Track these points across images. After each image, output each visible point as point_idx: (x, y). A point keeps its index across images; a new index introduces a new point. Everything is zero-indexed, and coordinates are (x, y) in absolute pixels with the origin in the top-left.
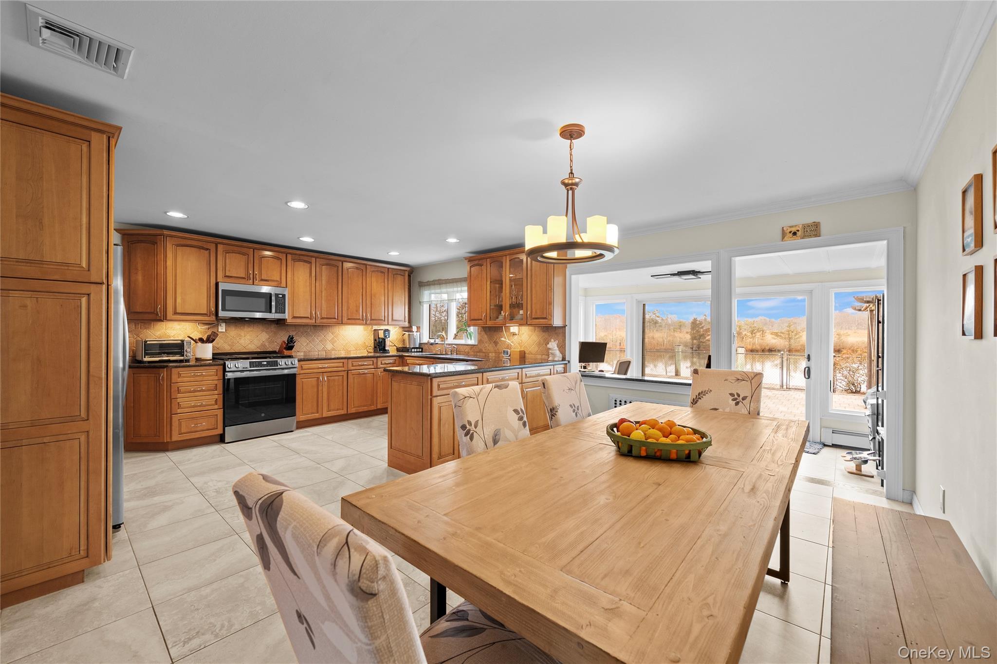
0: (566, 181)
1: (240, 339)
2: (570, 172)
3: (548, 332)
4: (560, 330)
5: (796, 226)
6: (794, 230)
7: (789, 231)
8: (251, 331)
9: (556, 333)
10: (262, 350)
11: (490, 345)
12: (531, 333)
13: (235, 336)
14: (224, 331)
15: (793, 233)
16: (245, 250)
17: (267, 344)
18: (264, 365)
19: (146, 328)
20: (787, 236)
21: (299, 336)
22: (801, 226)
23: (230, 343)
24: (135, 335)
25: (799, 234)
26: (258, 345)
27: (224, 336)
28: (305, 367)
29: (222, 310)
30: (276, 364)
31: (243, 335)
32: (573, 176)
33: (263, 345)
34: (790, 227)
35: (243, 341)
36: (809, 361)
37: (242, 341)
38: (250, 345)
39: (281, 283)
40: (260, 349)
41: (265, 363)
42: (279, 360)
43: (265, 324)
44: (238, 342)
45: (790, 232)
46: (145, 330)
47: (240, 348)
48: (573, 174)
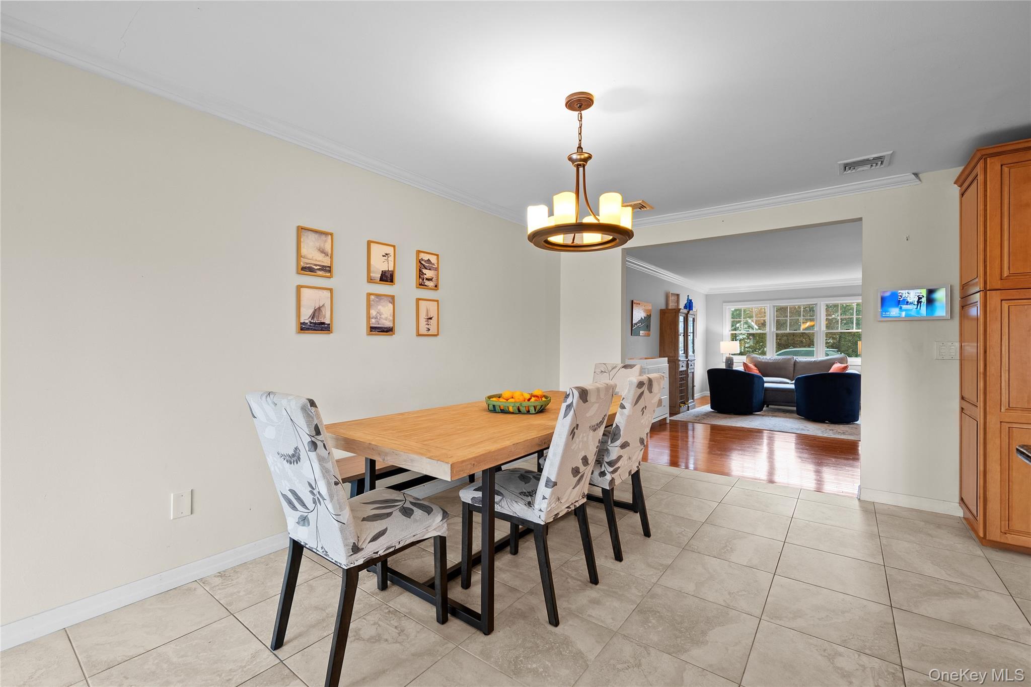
0: (574, 157)
2: (578, 146)
32: (582, 151)
48: (582, 148)
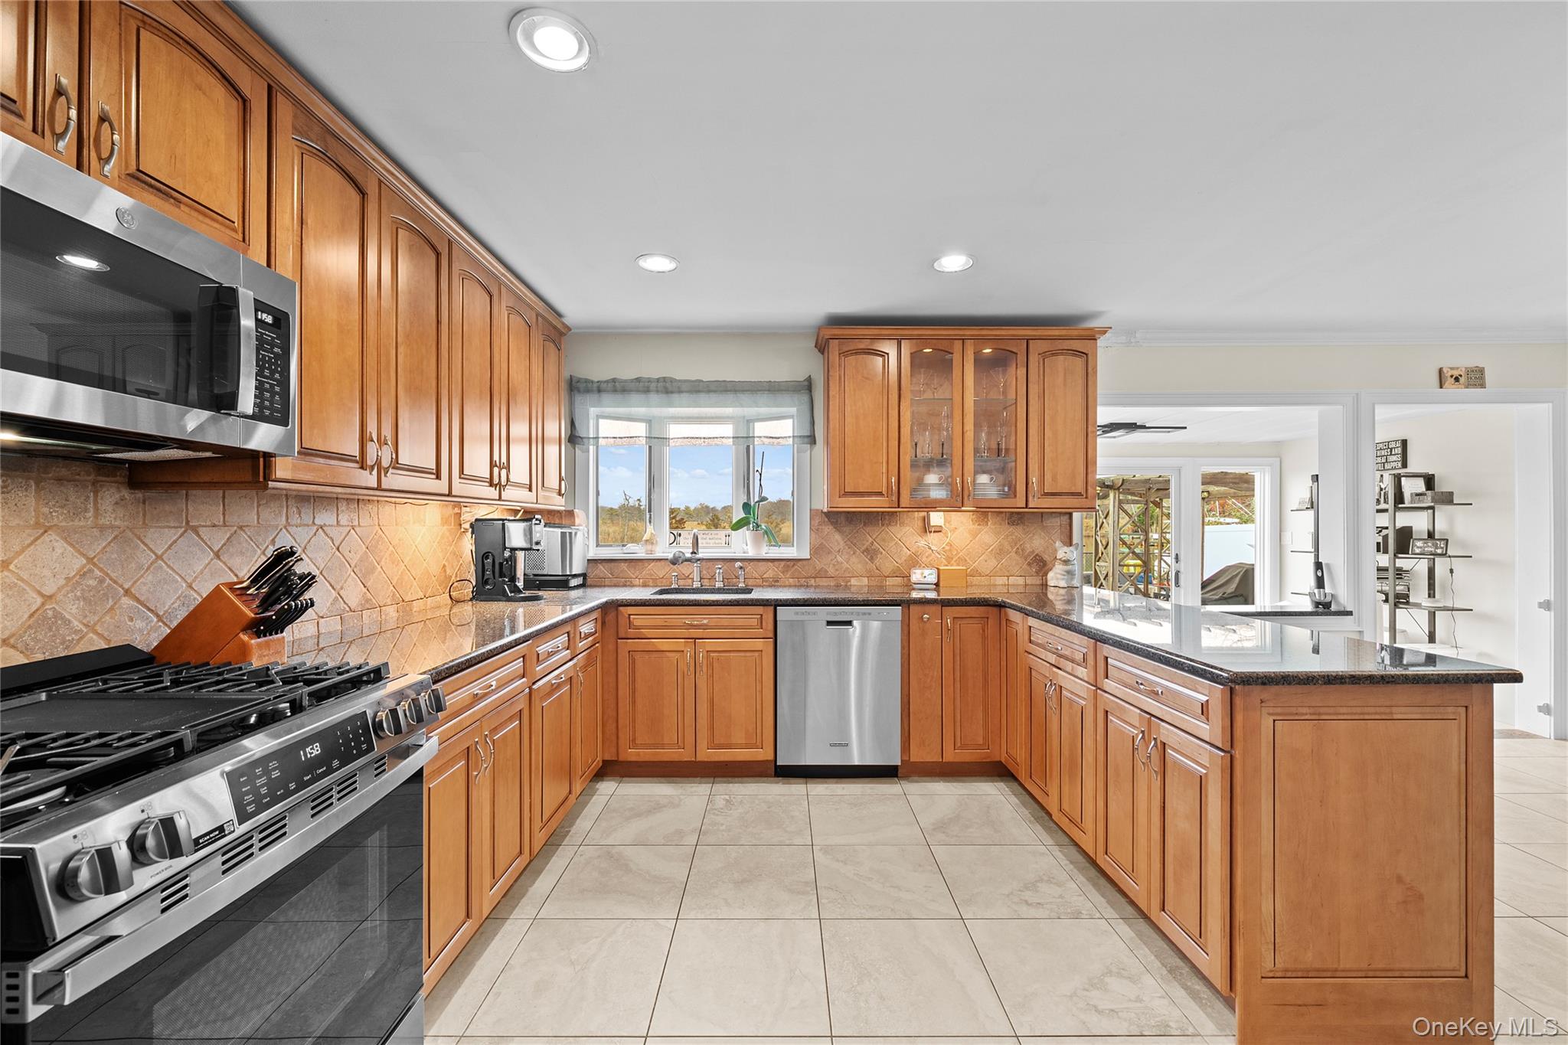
3: (1023, 523)
4: (1053, 520)
5: (1458, 368)
6: (1456, 373)
7: (1450, 374)
9: (1044, 528)
11: (854, 559)
12: (976, 526)
15: (1455, 379)
17: (71, 611)
20: (1448, 382)
22: (1464, 369)
25: (1462, 380)
33: (43, 619)
34: (1452, 369)
36: (1177, 562)
45: (1452, 376)
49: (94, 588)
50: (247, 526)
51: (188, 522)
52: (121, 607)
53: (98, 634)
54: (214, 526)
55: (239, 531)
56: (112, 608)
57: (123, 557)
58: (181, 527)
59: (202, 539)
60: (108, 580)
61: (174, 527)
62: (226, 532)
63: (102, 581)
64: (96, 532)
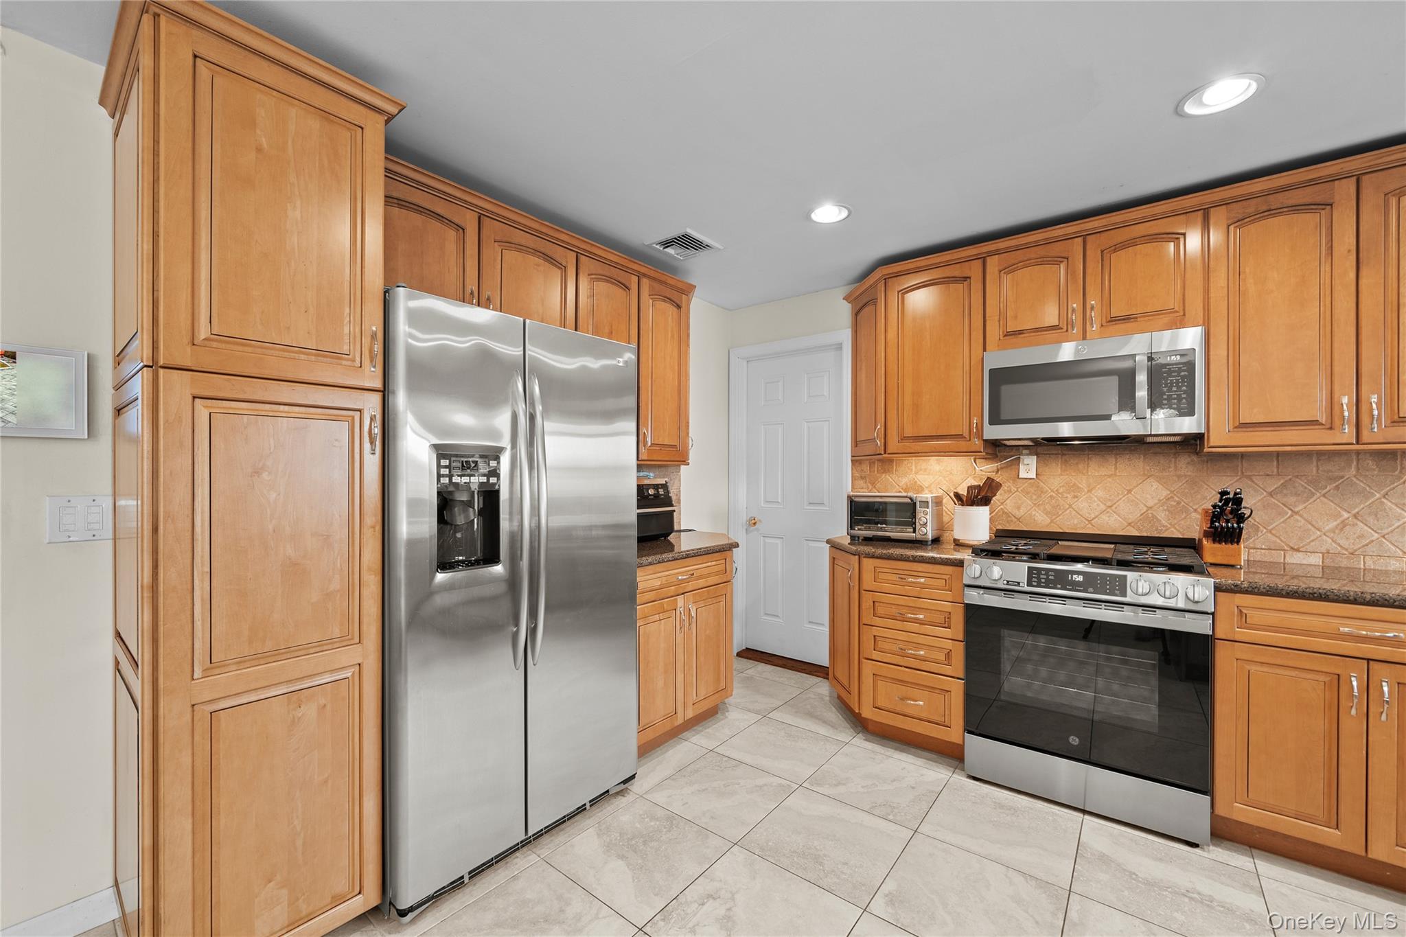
1: (1075, 497)
8: (1110, 476)
10: (1145, 534)
13: (1061, 490)
14: (1034, 477)
16: (1056, 249)
17: (1162, 515)
18: (1075, 586)
19: (885, 472)
21: (1297, 495)
23: (1048, 507)
24: (869, 485)
26: (1132, 518)
27: (1032, 490)
28: (1254, 616)
29: (991, 423)
30: (1121, 586)
31: (1083, 485)
33: (1147, 517)
35: (1085, 504)
37: (1082, 504)
38: (1104, 517)
39: (1184, 315)
40: (1139, 529)
41: (1080, 578)
42: (1131, 576)
43: (1155, 453)
44: (1070, 506)
46: (884, 475)
47: (1076, 522)
49: (1175, 506)
50: (1305, 475)
51: (1242, 473)
52: (1190, 518)
53: (1176, 529)
54: (1268, 475)
55: (1294, 479)
56: (1185, 518)
57: (1192, 492)
58: (1237, 476)
59: (1256, 484)
60: (1183, 503)
61: (1231, 476)
62: (1280, 480)
63: (1178, 503)
64: (1175, 478)
